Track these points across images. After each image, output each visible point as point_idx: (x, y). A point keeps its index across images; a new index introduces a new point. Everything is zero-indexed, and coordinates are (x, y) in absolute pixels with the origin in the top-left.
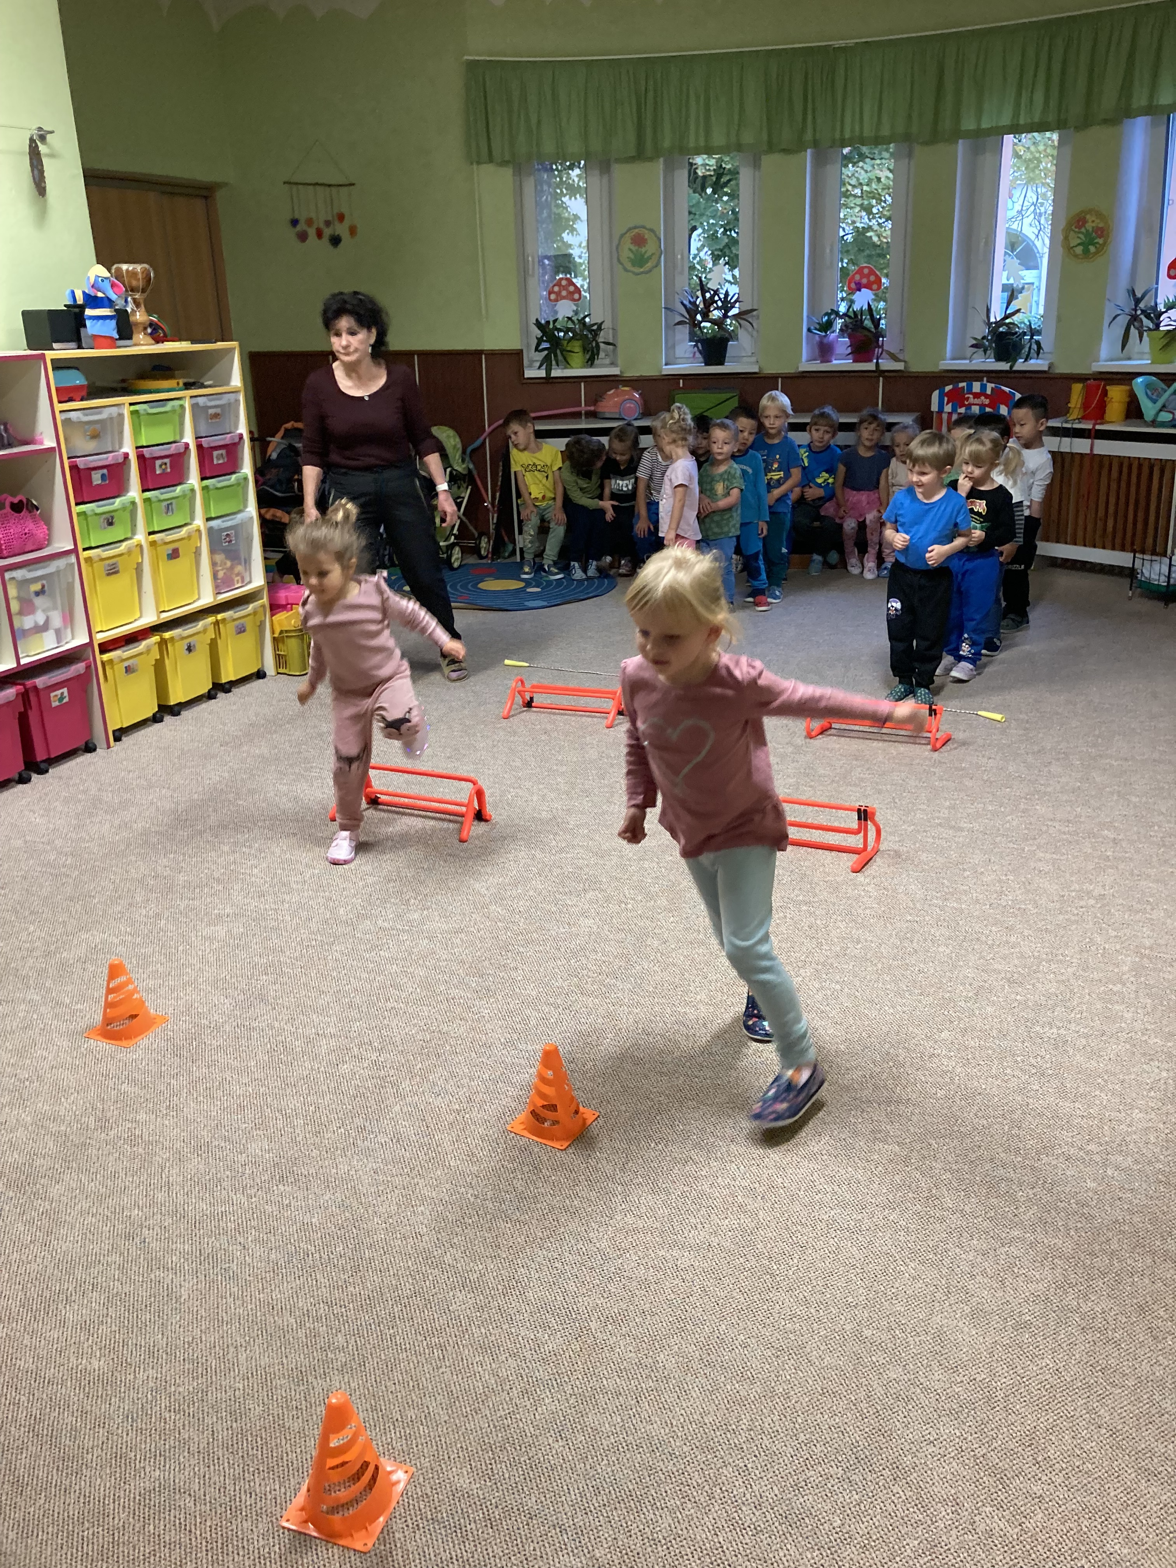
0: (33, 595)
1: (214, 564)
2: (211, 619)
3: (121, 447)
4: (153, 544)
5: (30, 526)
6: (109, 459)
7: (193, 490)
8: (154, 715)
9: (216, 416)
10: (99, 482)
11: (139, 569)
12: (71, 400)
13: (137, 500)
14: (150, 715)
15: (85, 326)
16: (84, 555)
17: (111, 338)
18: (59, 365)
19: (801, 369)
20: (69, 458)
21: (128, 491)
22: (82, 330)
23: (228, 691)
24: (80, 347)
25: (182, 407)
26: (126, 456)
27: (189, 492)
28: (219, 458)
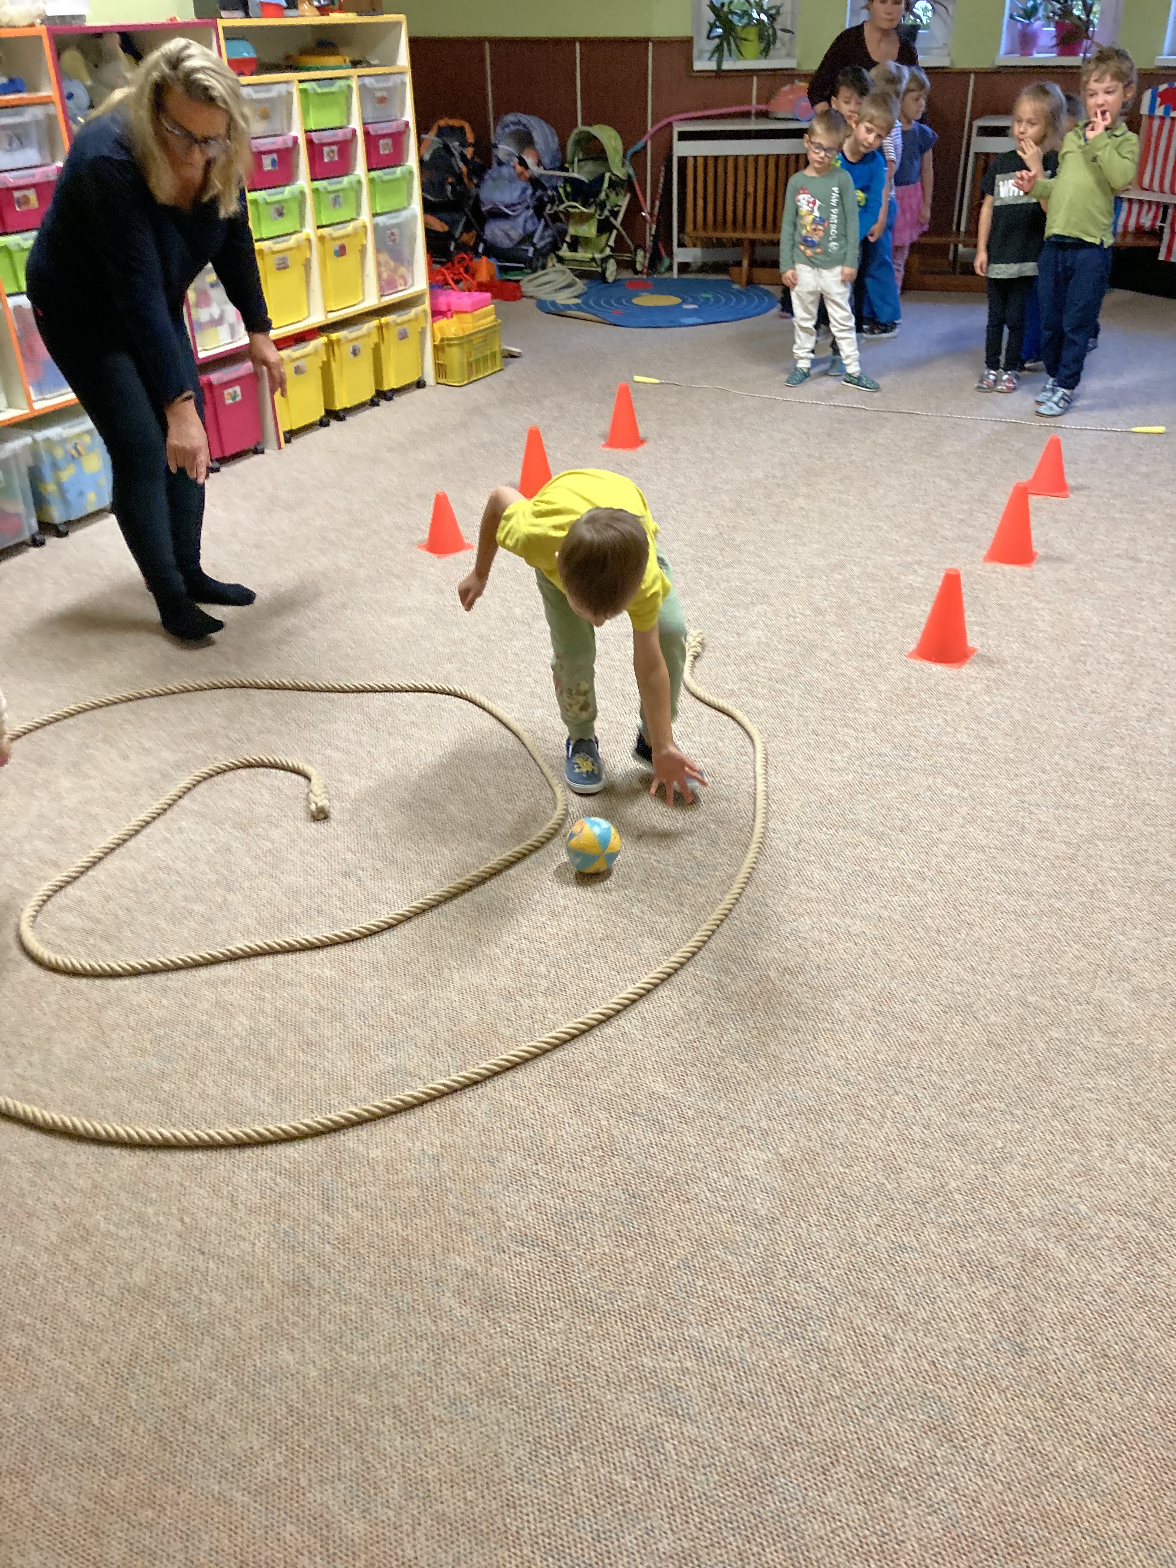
0: (208, 287)
1: (379, 264)
2: (375, 322)
3: (290, 130)
4: (321, 239)
6: (278, 143)
7: (359, 182)
8: (321, 419)
9: (382, 100)
10: (270, 168)
11: (307, 265)
13: (306, 190)
14: (317, 418)
17: (279, 6)
18: (232, 35)
19: (998, 63)
21: (296, 180)
23: (389, 399)
24: (247, 16)
25: (350, 87)
26: (295, 140)
27: (356, 186)
28: (385, 147)
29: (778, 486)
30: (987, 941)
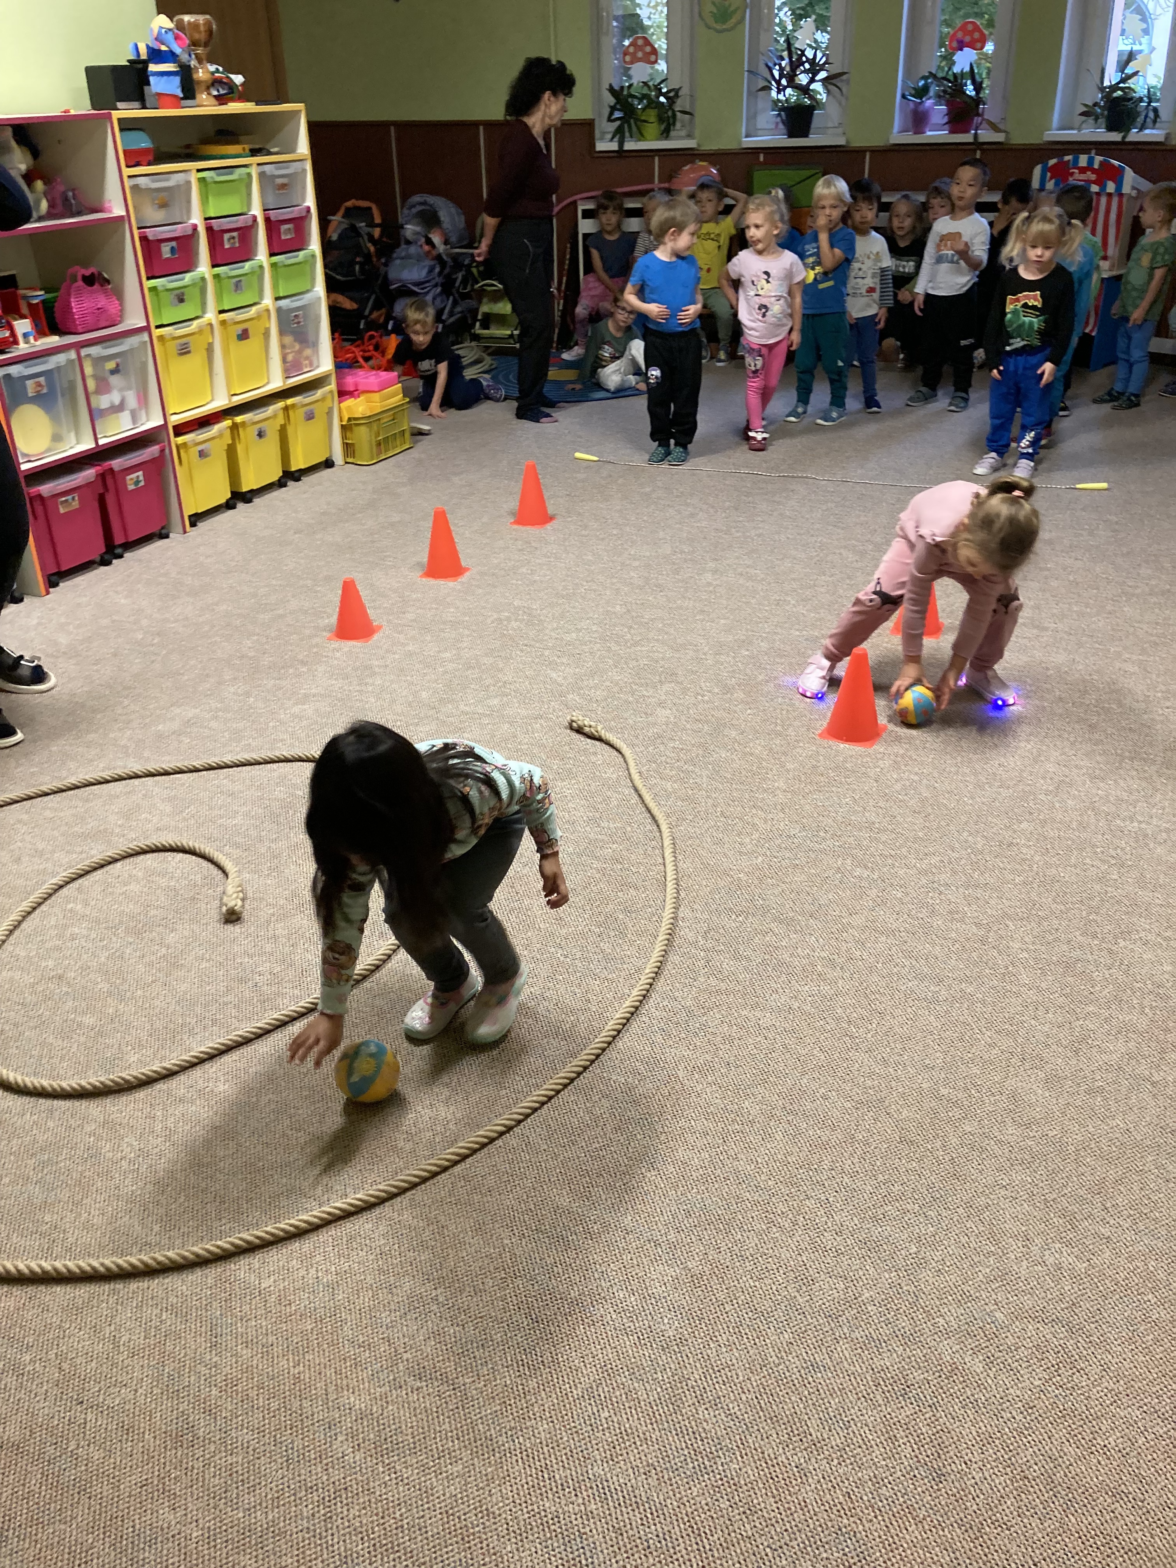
0: (108, 374)
1: (283, 347)
2: (281, 404)
3: (189, 218)
4: (223, 323)
5: (102, 301)
6: (178, 231)
7: (261, 267)
8: (228, 501)
9: (283, 186)
10: (168, 255)
11: (210, 349)
12: (137, 164)
13: (207, 276)
14: (223, 501)
15: (148, 84)
16: (157, 333)
17: (176, 96)
18: (127, 126)
19: (892, 141)
20: (139, 228)
21: (197, 267)
22: (146, 88)
23: (298, 480)
24: (144, 107)
25: (249, 175)
26: (195, 227)
27: (258, 269)
28: (286, 233)
29: (686, 561)
30: (897, 1029)
